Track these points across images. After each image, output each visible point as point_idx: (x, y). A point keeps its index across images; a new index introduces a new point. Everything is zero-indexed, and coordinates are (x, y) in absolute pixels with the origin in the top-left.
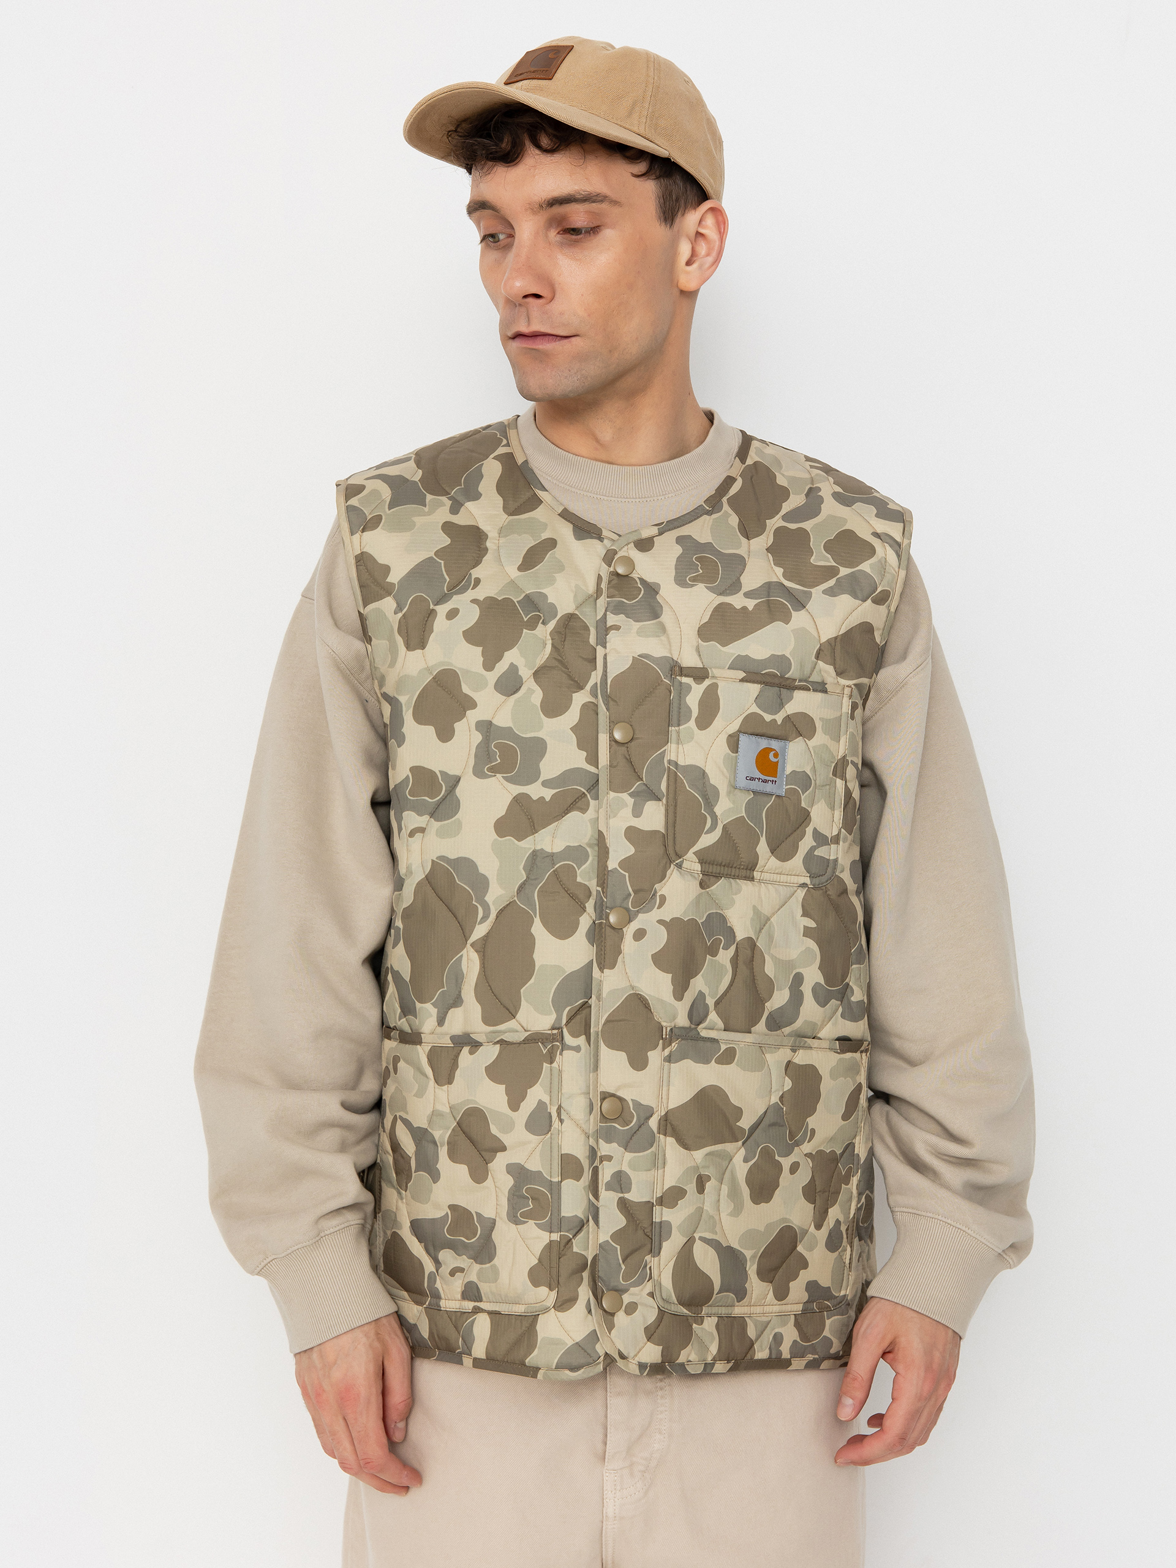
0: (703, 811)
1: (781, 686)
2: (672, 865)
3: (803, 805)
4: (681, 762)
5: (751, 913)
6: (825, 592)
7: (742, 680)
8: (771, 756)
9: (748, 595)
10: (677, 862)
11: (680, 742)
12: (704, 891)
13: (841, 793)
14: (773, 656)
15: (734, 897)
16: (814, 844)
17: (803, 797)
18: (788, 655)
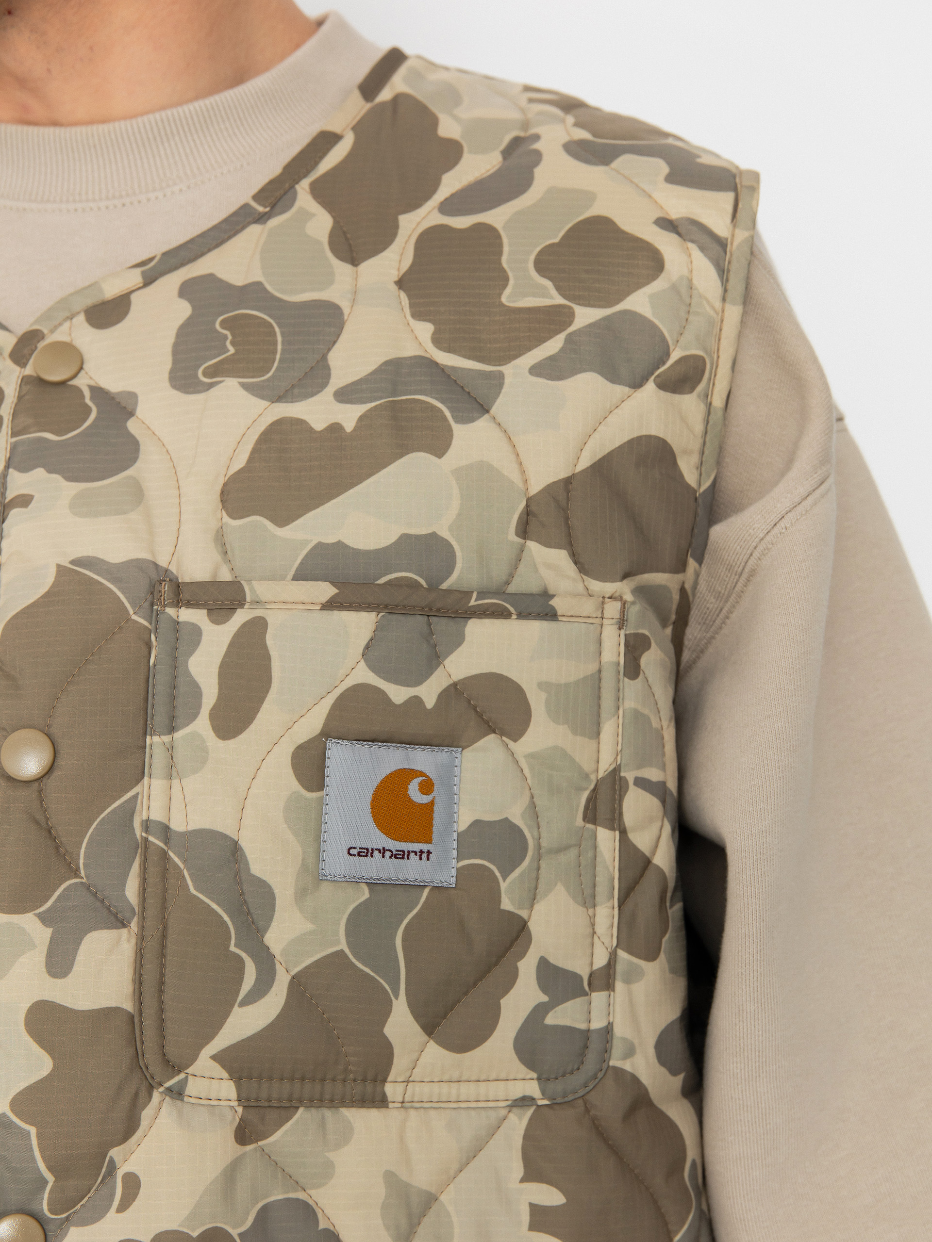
0: (233, 948)
1: (430, 612)
2: (156, 1096)
3: (506, 904)
4: (177, 825)
5: (380, 1191)
6: (536, 370)
7: (330, 605)
8: (414, 791)
9: (345, 395)
10: (168, 1084)
11: (174, 774)
12: (249, 1148)
14: (405, 538)
15: (331, 1155)
16: (545, 998)
17: (503, 885)
18: (444, 533)
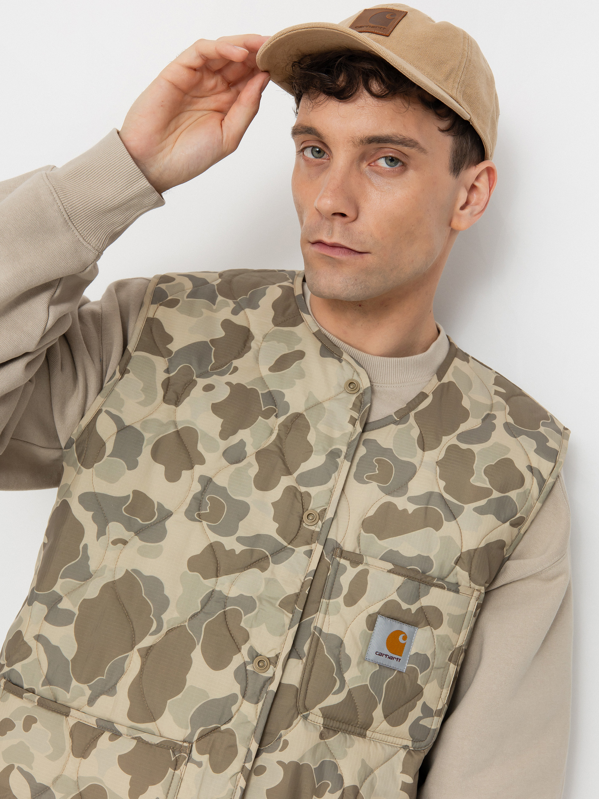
0: (334, 675)
1: (421, 581)
2: (299, 717)
3: (419, 682)
4: (325, 630)
5: (359, 765)
6: (476, 510)
7: (390, 571)
8: (401, 639)
9: (410, 499)
10: (304, 714)
11: (327, 613)
12: (323, 741)
13: (451, 675)
14: (419, 555)
15: (347, 749)
16: (422, 715)
17: (420, 676)
18: (432, 557)
